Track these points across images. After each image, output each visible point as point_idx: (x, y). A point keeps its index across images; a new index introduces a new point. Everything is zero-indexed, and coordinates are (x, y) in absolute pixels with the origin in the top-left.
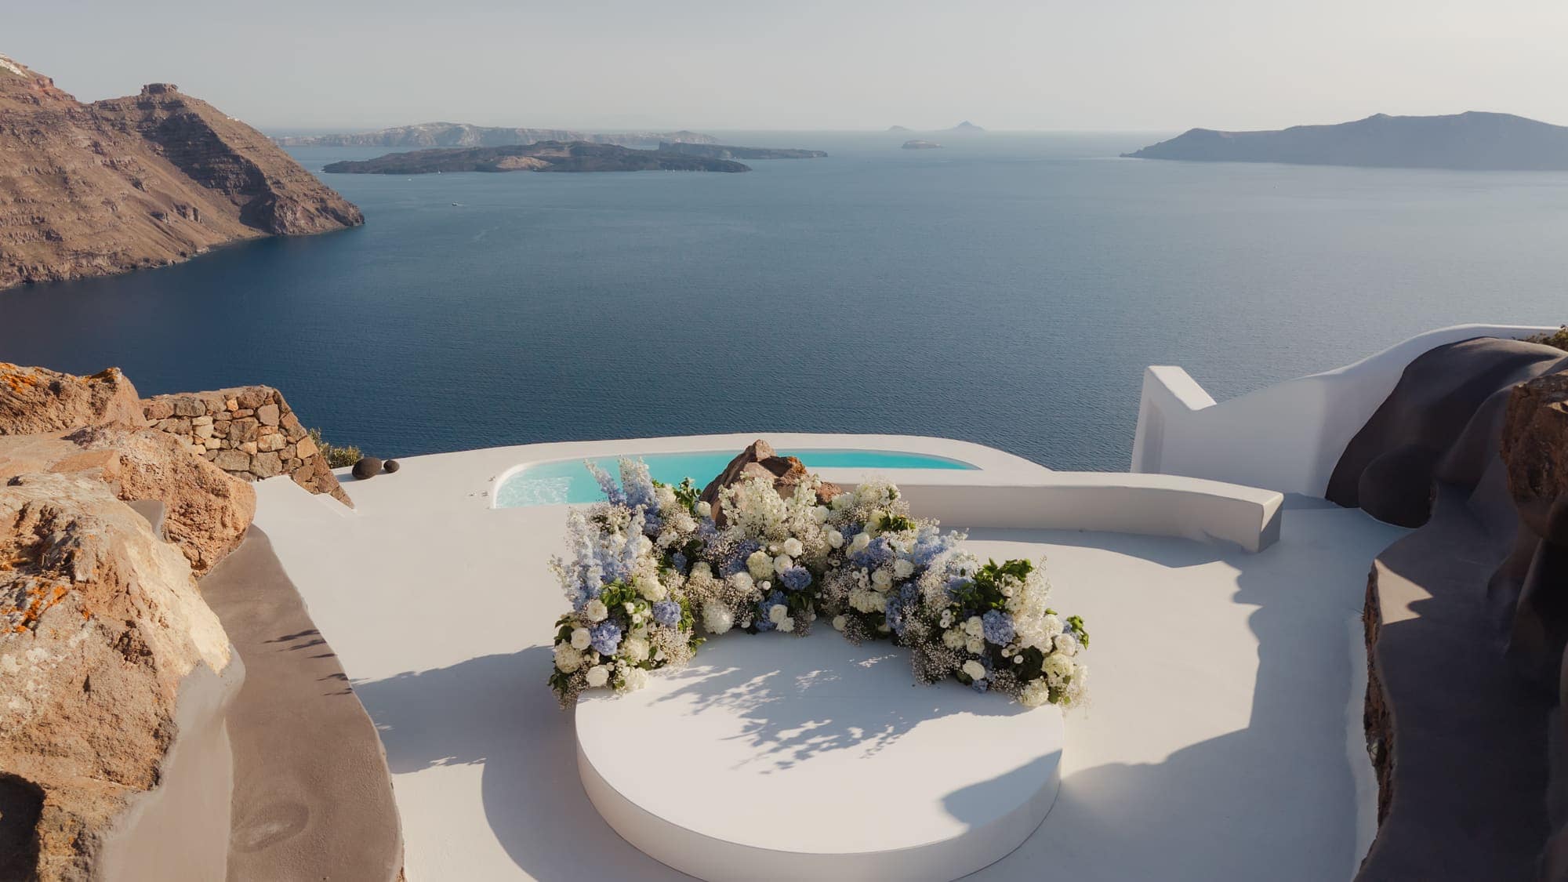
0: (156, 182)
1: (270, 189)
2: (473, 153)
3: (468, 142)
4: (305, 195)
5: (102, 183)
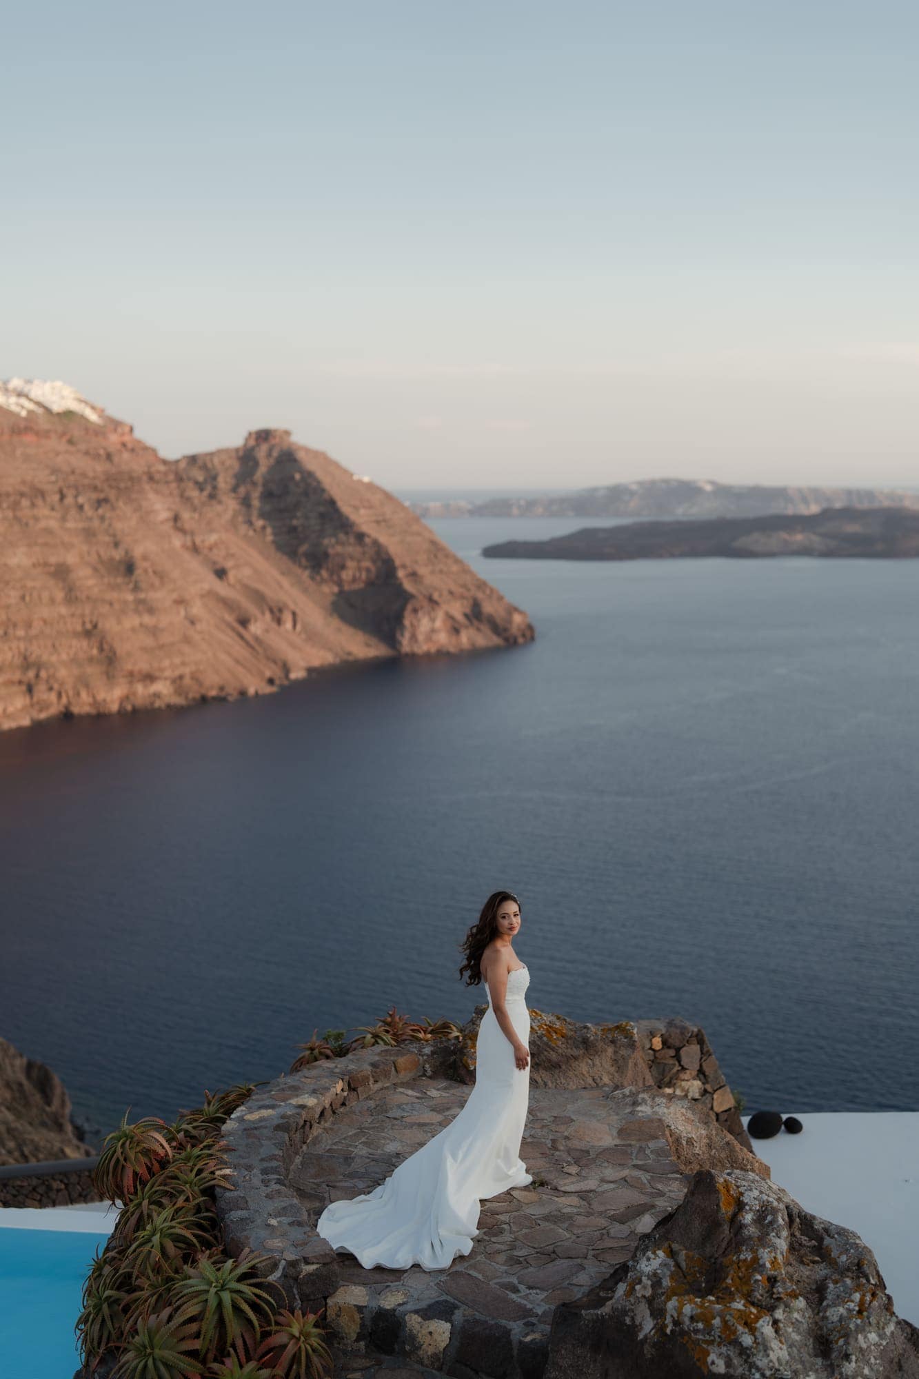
0: (247, 572)
1: (400, 585)
4: (451, 593)
5: (176, 574)
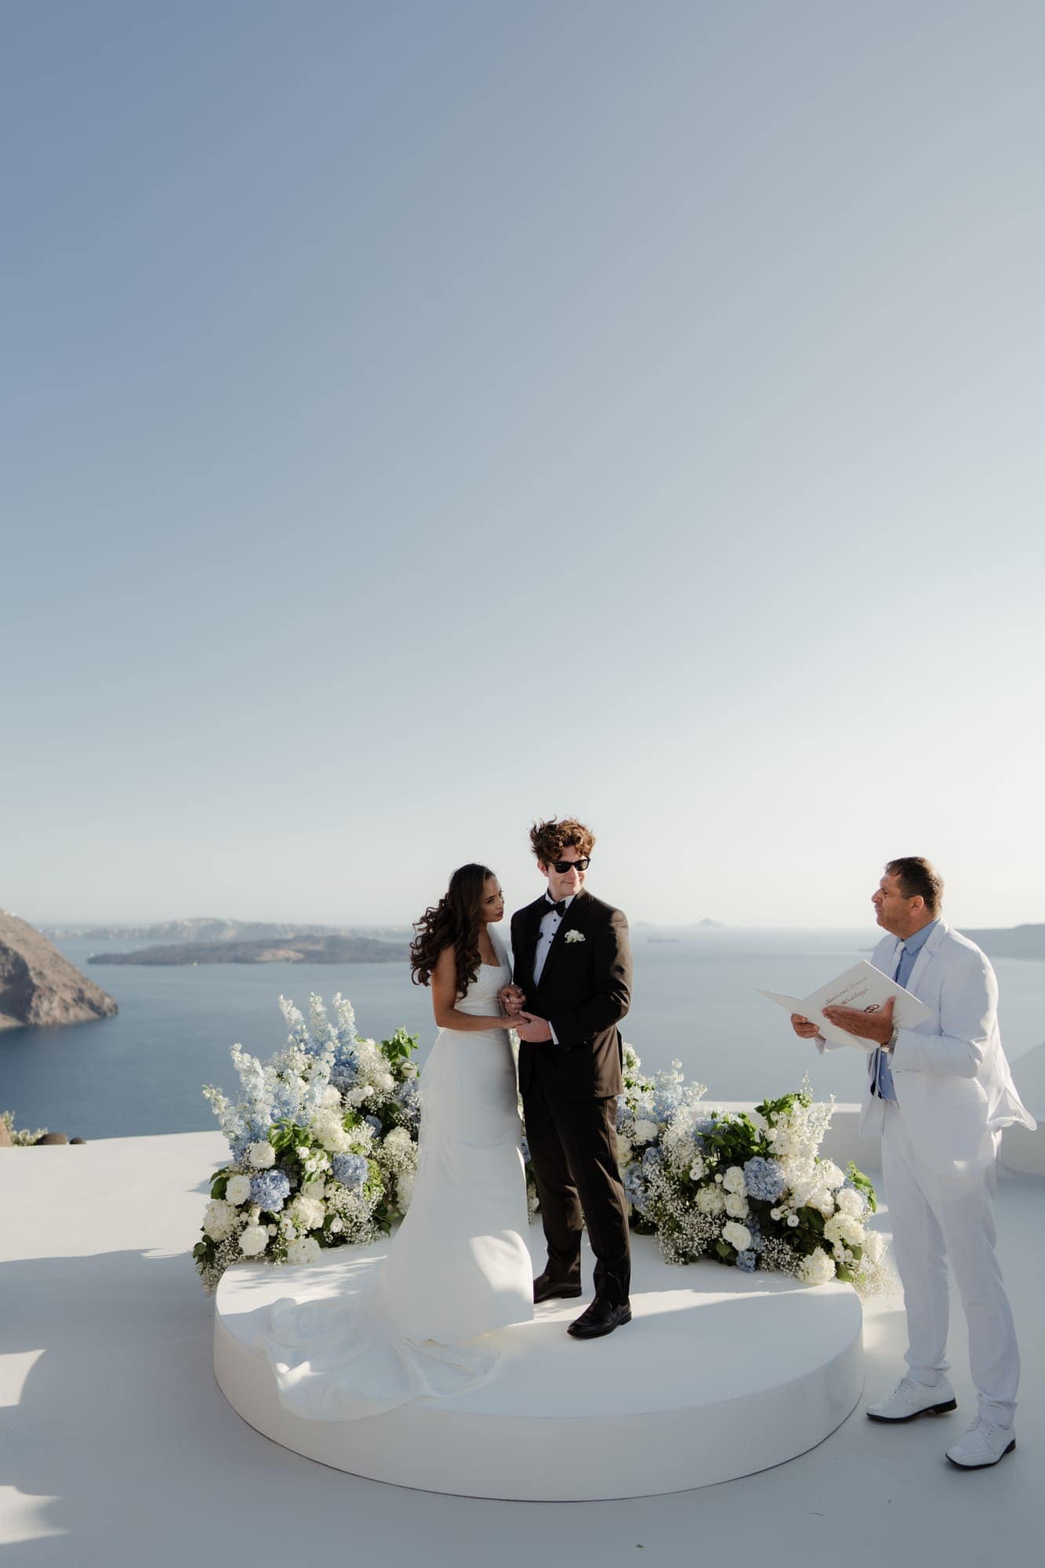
1: (31, 980)
2: (232, 946)
3: (229, 935)
4: (65, 985)
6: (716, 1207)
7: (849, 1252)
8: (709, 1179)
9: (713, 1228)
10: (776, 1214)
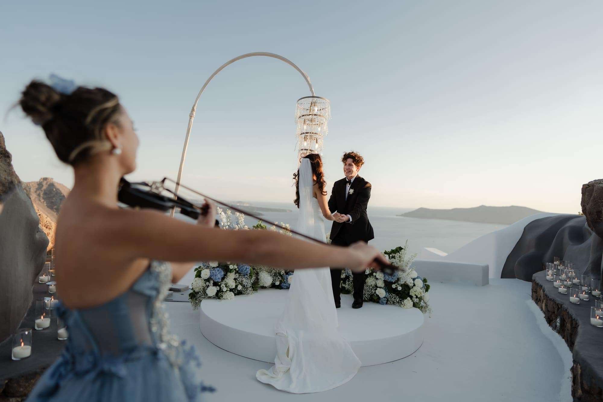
6: (373, 283)
7: (418, 299)
8: (371, 274)
9: (373, 290)
10: (394, 286)
